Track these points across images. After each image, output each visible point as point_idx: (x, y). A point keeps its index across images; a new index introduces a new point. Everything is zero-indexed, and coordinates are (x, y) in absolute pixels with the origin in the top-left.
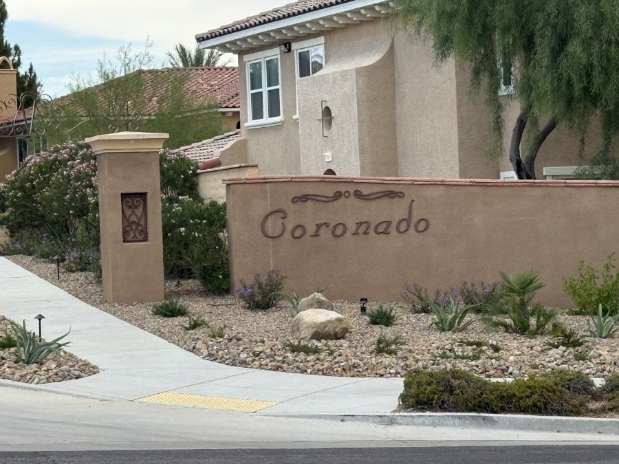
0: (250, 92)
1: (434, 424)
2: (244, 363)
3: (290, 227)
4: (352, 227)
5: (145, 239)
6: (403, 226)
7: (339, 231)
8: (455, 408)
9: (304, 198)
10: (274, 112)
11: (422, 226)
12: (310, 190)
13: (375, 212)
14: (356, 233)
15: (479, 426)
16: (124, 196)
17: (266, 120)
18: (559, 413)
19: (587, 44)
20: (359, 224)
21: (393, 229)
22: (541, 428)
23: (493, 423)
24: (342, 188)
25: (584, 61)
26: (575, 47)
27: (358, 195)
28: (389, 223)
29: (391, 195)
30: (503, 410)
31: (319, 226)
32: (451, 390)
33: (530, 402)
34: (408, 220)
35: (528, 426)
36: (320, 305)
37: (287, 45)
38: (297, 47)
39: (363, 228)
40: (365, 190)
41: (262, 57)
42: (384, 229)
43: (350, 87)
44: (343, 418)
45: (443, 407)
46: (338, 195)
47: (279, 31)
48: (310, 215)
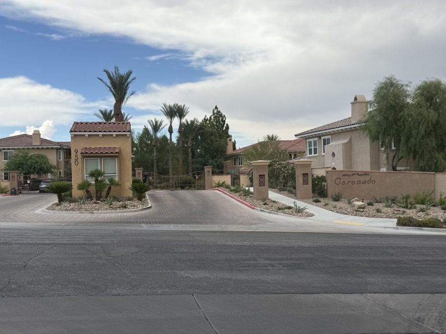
0: (308, 148)
1: (408, 230)
2: (346, 214)
3: (341, 182)
4: (356, 182)
5: (308, 184)
6: (369, 182)
7: (353, 183)
8: (412, 226)
9: (344, 175)
10: (315, 153)
11: (374, 182)
12: (346, 173)
13: (362, 179)
14: (357, 184)
15: (419, 230)
16: (303, 174)
17: (313, 155)
18: (438, 228)
19: (415, 139)
20: (358, 181)
21: (366, 182)
22: (434, 231)
23: (423, 230)
24: (354, 173)
25: (415, 142)
26: (412, 140)
27: (358, 174)
28: (365, 181)
29: (366, 174)
30: (424, 227)
31: (348, 182)
32: (410, 222)
33: (431, 225)
34: (370, 181)
35: (431, 231)
36: (358, 201)
37: (320, 137)
38: (322, 138)
39: (359, 182)
40: (360, 173)
41: (312, 140)
42: (364, 182)
43: (341, 148)
44: (385, 227)
45: (409, 226)
46: (353, 174)
47: (319, 134)
48: (346, 179)
